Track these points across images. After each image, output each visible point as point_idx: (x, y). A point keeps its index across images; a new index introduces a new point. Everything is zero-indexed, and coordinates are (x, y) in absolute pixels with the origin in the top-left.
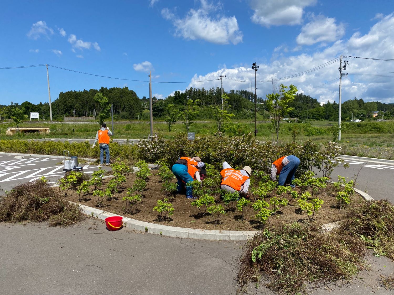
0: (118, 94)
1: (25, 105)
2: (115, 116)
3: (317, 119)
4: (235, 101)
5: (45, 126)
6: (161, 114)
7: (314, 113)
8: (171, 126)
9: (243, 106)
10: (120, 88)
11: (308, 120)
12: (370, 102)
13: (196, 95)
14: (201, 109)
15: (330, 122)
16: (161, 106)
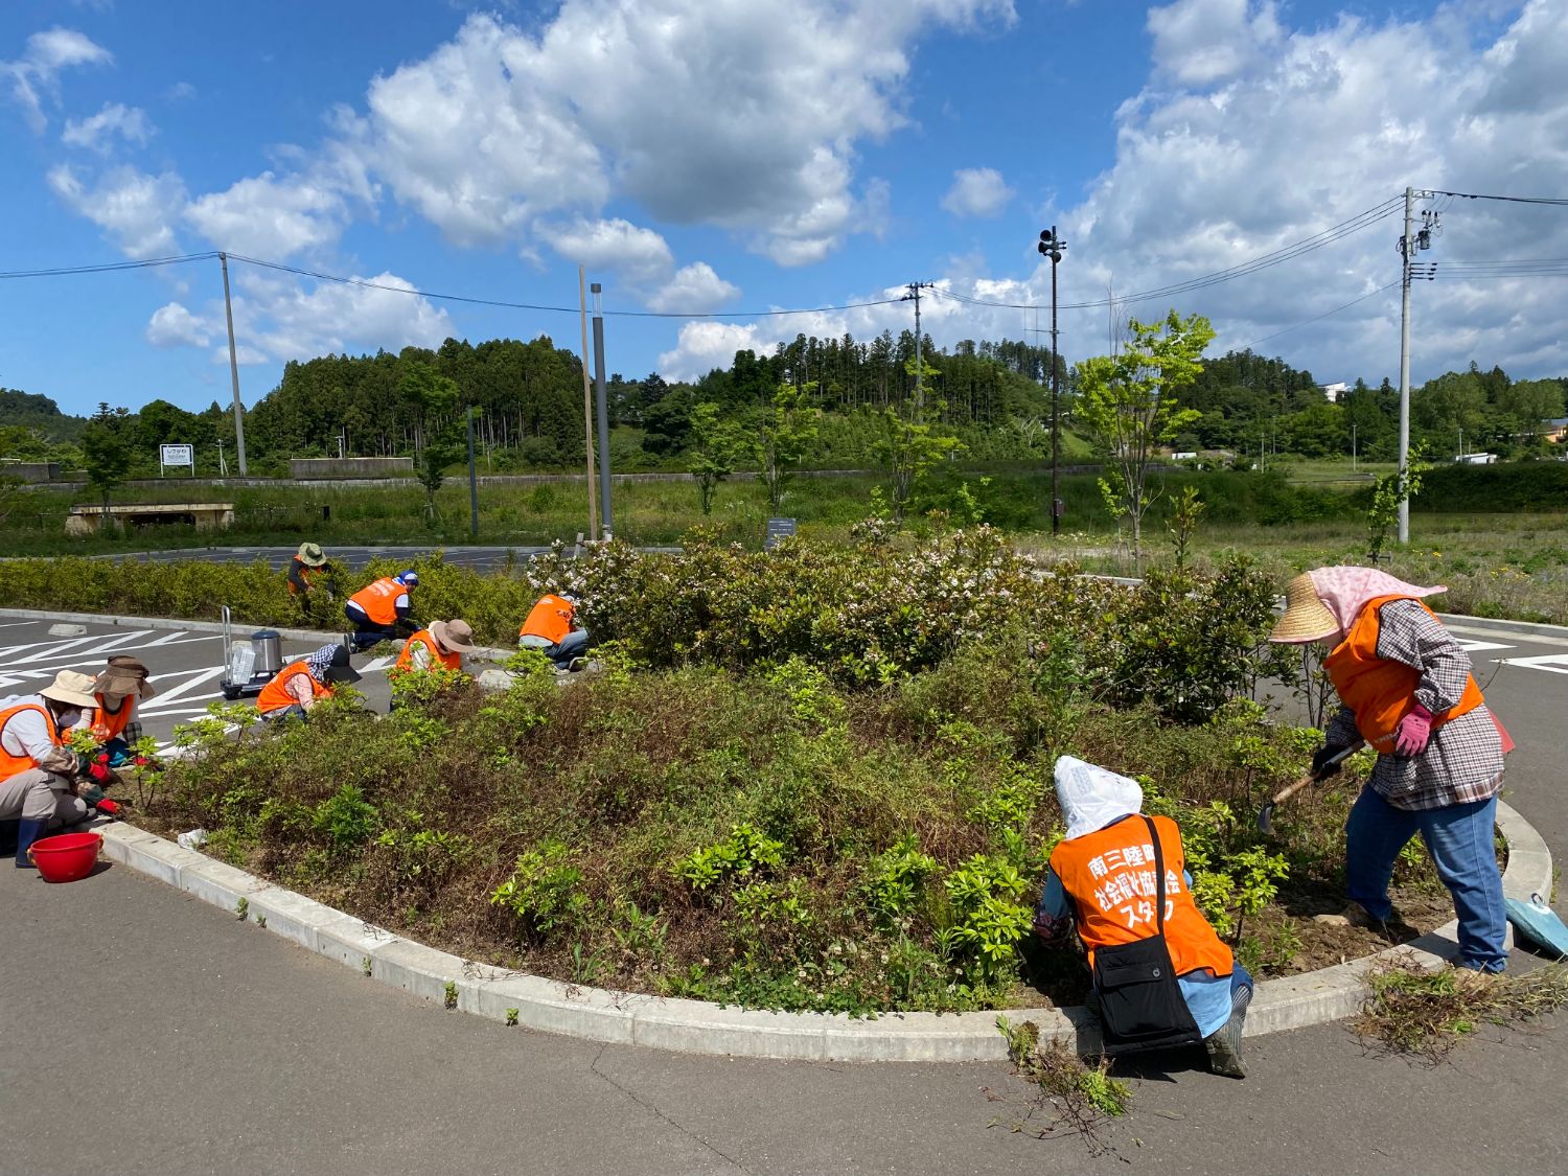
0: (511, 367)
1: (155, 414)
2: (501, 451)
3: (1314, 454)
4: (978, 385)
5: (217, 495)
6: (682, 444)
7: (1299, 429)
8: (710, 489)
9: (1008, 404)
10: (518, 342)
11: (1274, 460)
12: (1536, 380)
13: (820, 363)
14: (842, 421)
15: (1364, 465)
16: (679, 411)
